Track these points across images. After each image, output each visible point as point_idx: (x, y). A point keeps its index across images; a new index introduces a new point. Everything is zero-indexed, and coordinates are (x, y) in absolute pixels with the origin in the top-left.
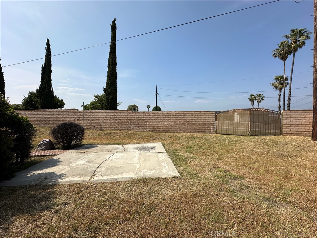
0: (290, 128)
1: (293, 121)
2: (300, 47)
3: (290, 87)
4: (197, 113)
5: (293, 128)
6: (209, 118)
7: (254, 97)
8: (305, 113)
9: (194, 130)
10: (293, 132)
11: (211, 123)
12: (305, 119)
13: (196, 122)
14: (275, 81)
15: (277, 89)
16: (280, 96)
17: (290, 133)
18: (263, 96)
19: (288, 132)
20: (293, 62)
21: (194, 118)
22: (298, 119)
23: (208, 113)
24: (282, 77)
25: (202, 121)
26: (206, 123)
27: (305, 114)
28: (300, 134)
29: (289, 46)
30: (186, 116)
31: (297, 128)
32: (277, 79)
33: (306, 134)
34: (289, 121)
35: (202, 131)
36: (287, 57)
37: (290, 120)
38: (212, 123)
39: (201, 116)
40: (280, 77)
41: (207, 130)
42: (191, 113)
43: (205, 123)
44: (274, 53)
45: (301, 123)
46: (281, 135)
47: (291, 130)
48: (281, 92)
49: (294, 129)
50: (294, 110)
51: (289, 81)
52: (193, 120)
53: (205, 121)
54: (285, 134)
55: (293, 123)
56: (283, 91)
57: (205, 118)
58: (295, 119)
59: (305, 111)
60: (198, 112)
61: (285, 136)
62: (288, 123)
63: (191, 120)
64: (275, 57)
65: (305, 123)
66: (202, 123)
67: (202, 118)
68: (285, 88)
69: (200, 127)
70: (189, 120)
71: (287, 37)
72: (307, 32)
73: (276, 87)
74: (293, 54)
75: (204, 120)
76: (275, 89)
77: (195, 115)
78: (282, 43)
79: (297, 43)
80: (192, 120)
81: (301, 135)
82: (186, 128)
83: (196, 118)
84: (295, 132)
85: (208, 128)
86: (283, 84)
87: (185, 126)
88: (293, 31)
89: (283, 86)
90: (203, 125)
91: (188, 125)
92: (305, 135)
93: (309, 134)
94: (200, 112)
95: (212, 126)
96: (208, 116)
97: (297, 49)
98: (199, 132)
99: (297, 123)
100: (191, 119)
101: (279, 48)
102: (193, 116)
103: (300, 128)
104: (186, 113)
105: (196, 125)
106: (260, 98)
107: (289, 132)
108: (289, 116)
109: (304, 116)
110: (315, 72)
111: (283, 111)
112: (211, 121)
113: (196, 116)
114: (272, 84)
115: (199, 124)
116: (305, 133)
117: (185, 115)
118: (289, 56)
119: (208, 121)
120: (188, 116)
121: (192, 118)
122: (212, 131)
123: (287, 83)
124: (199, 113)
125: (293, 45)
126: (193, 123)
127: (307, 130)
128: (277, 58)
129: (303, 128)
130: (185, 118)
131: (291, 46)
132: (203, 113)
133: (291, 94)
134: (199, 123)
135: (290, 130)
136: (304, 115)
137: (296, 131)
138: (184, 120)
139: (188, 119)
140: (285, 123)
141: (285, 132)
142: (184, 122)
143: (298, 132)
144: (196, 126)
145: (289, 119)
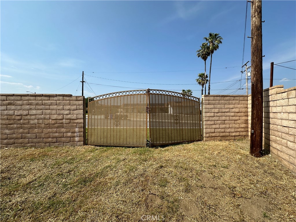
0: (214, 126)
1: (218, 114)
2: (216, 50)
3: (209, 83)
4: (41, 100)
5: (217, 126)
6: (69, 110)
7: (185, 92)
8: (234, 100)
9: (35, 140)
10: (218, 134)
11: (76, 121)
12: (234, 110)
13: (41, 121)
14: (198, 78)
15: (200, 84)
16: (202, 90)
17: (214, 137)
18: (191, 91)
19: (211, 134)
20: (211, 62)
21: (34, 112)
22: (224, 110)
23: (68, 98)
24: (204, 74)
25: (55, 117)
26: (62, 123)
27: (234, 102)
28: (227, 136)
29: (208, 47)
30: (13, 107)
31: (224, 126)
32: (200, 76)
33: (235, 136)
34: (212, 114)
35: (55, 140)
36: (207, 58)
37: (214, 113)
38: (77, 123)
39: (51, 107)
40: (202, 74)
41: (67, 137)
42: (27, 98)
43: (61, 121)
44: (198, 53)
45: (228, 118)
46: (201, 140)
47: (216, 130)
48: (203, 87)
49: (219, 128)
50: (219, 96)
51: (208, 79)
52: (33, 117)
53: (60, 117)
54: (208, 137)
55: (217, 118)
56: (204, 86)
57: (62, 112)
58: (220, 110)
59: (233, 98)
60: (43, 98)
61: (207, 143)
62: (211, 119)
63: (27, 115)
64: (199, 56)
65: (234, 118)
66: (53, 122)
67: (54, 112)
68: (206, 84)
69: (49, 133)
70: (21, 115)
71: (207, 39)
72: (220, 38)
73: (199, 83)
74: (210, 55)
75: (59, 114)
76: (199, 85)
77: (37, 104)
78: (203, 45)
79: (213, 46)
80: (28, 117)
81: (228, 138)
82: (14, 135)
83: (39, 112)
84: (222, 134)
85: (69, 134)
86: (204, 81)
87: (12, 131)
88: (211, 35)
89: (204, 82)
90: (58, 127)
91: (18, 128)
92: (233, 138)
93: (239, 136)
94: (49, 96)
95: (77, 130)
96: (68, 107)
97: (213, 51)
98: (47, 144)
99: (224, 118)
100: (25, 113)
101: (201, 49)
102: (32, 107)
103: (228, 126)
104: (12, 98)
105: (39, 127)
106: (189, 93)
107: (213, 135)
108: (212, 106)
109: (231, 106)
110: (255, 13)
111: (203, 97)
112: (74, 117)
113: (40, 105)
114: (196, 80)
115: (49, 126)
116: (234, 134)
117: (9, 104)
118: (208, 57)
119: (69, 116)
120: (19, 107)
121: (28, 110)
122: (77, 139)
123: (207, 80)
124: (47, 98)
125: (210, 47)
126: (32, 122)
127: (236, 130)
128: (200, 57)
129: (231, 126)
130: (11, 112)
131: (210, 48)
132: (55, 98)
133: (210, 89)
134: (46, 122)
135: (213, 130)
136: (232, 104)
137: (223, 132)
138: (9, 117)
139: (19, 114)
140: (207, 118)
141: (208, 135)
142: (7, 122)
143: (224, 134)
144: (40, 131)
145: (213, 110)
